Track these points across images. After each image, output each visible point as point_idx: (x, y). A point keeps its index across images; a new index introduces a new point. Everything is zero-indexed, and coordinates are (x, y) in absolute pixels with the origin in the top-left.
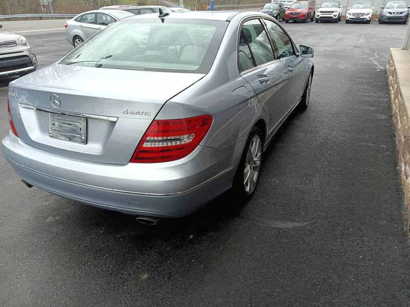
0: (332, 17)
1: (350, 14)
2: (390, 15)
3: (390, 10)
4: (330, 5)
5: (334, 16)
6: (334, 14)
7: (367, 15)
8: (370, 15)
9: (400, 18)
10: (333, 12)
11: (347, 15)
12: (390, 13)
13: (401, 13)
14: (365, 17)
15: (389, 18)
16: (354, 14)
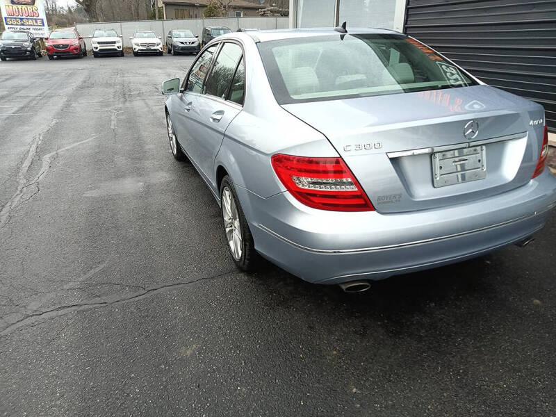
0: (116, 50)
1: (137, 45)
2: (182, 45)
3: (182, 40)
4: (105, 34)
5: (118, 47)
6: (117, 45)
7: (158, 45)
8: (161, 46)
9: (194, 48)
10: (115, 42)
11: (134, 47)
12: (182, 43)
13: (193, 43)
14: (156, 48)
15: (183, 49)
16: (142, 45)
